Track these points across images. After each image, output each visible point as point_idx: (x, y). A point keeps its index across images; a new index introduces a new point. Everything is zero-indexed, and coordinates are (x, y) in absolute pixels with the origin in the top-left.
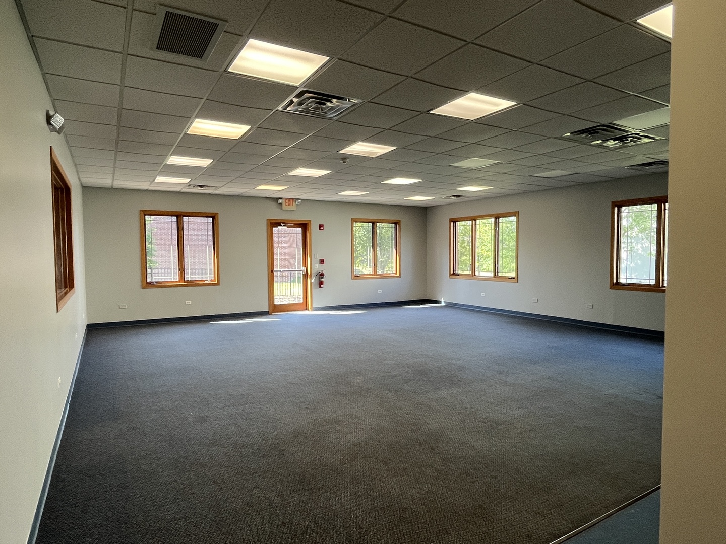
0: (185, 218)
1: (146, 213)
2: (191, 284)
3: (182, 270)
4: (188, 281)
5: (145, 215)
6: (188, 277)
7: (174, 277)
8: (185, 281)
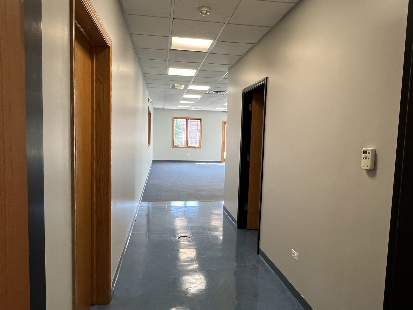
0: (189, 120)
1: (175, 118)
2: (190, 147)
3: (187, 141)
4: (189, 146)
5: (174, 119)
6: (189, 144)
7: (184, 144)
8: (188, 146)
